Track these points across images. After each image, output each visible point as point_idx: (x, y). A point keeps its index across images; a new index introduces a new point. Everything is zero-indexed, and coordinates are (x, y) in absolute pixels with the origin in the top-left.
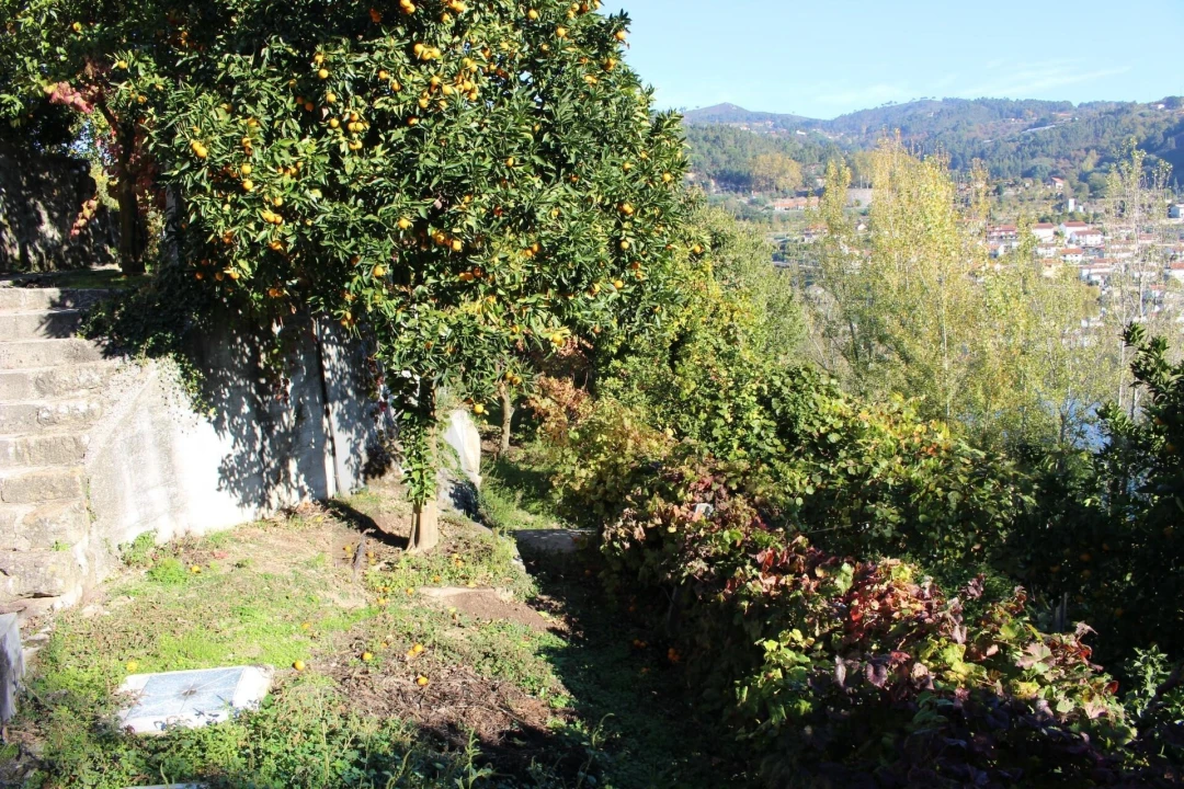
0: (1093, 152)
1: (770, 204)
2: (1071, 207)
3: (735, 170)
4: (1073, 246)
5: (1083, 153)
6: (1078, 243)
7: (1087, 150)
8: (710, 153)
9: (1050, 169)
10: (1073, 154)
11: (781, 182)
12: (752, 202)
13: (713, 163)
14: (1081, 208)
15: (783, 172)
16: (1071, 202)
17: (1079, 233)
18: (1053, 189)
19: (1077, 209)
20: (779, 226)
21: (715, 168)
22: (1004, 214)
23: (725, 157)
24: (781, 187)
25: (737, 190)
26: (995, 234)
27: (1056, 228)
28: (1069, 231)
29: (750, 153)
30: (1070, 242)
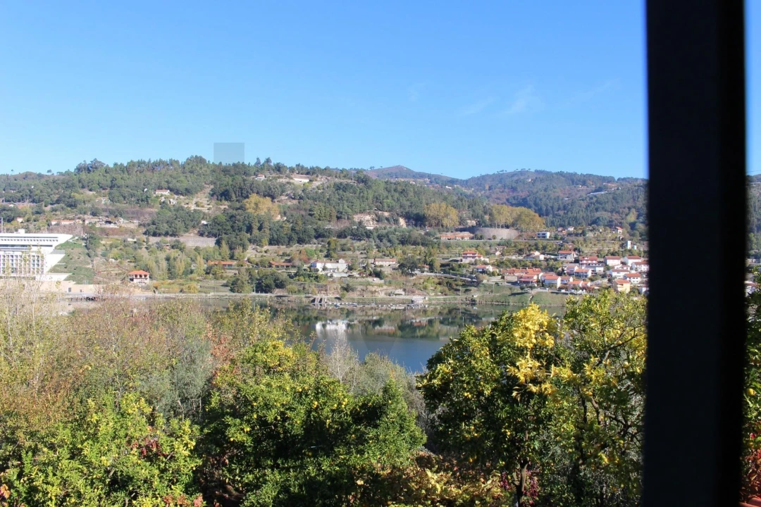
0: (633, 210)
1: (438, 235)
2: (629, 247)
3: (415, 212)
4: (633, 272)
5: (627, 210)
6: (636, 270)
7: (629, 208)
8: (398, 200)
9: (608, 219)
10: (621, 210)
11: (445, 222)
12: (427, 234)
13: (401, 206)
14: (635, 247)
15: (446, 215)
16: (629, 242)
17: (637, 264)
18: (616, 233)
19: (633, 247)
20: (445, 250)
21: (402, 210)
22: (588, 249)
23: (408, 203)
24: (445, 225)
25: (416, 225)
26: (585, 262)
27: (622, 260)
28: (630, 262)
29: (424, 201)
30: (631, 269)
